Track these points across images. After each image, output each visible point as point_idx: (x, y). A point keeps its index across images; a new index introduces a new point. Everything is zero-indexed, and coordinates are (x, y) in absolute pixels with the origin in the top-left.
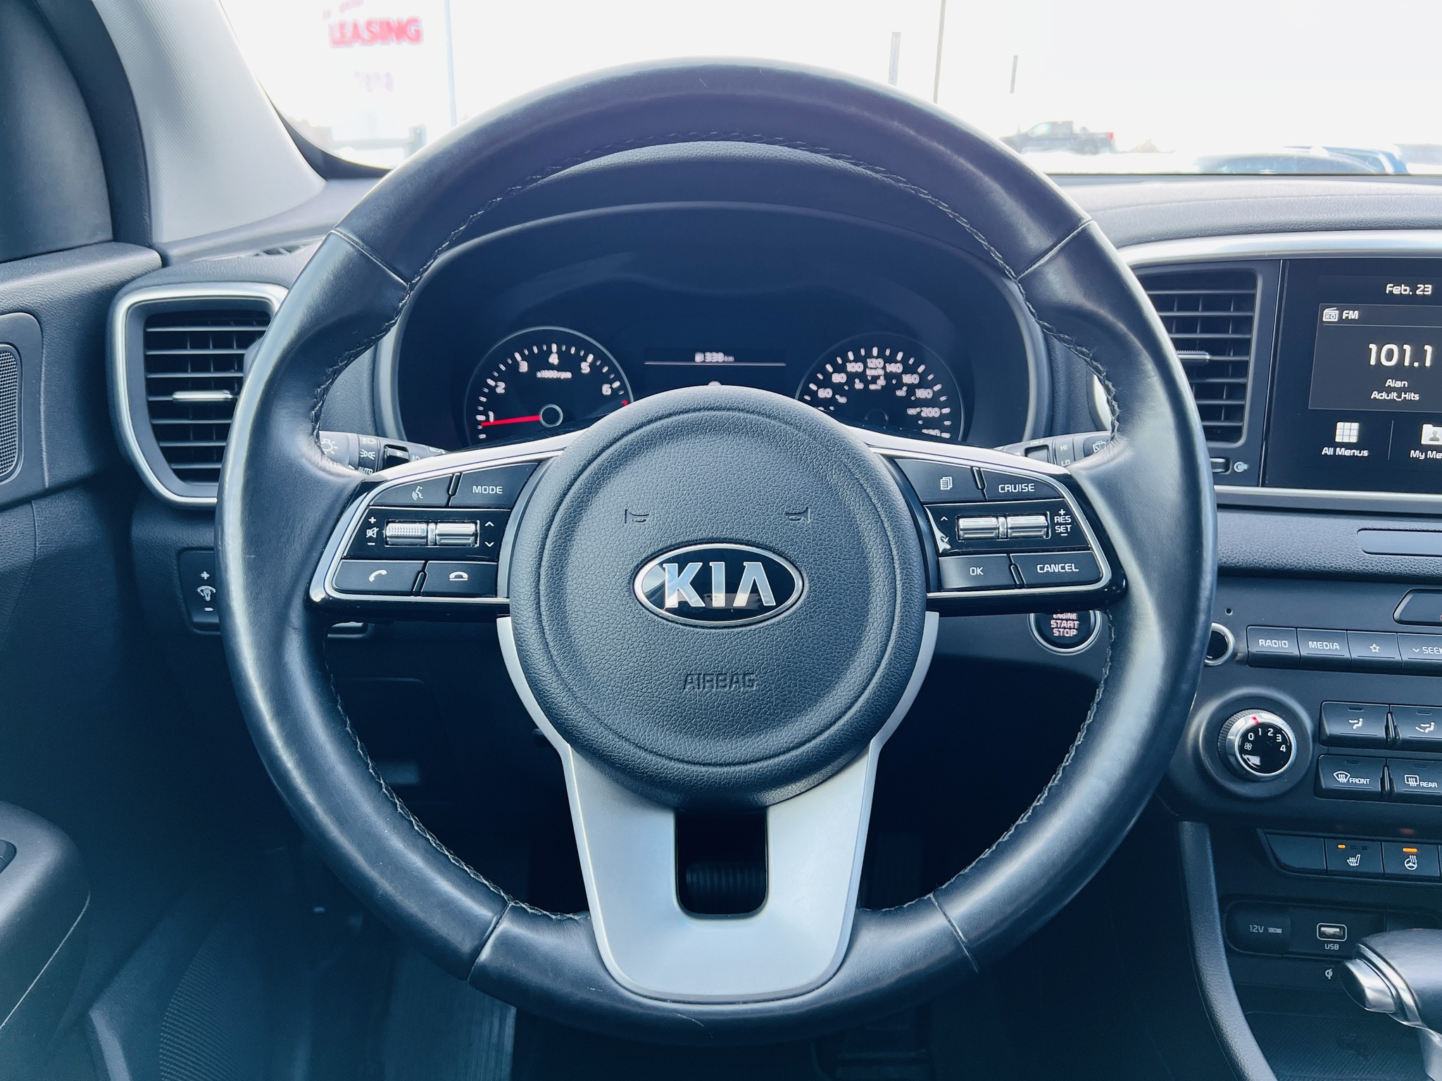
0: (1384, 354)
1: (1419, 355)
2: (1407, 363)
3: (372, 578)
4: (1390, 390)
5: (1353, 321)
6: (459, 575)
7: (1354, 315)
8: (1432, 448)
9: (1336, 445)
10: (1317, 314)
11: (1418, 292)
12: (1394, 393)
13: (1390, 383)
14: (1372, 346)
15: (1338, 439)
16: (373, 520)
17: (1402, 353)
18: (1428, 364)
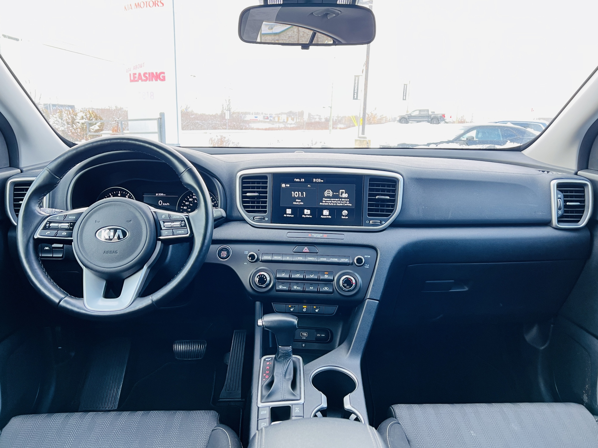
0: (295, 194)
1: (302, 194)
2: (300, 196)
3: (47, 233)
4: (297, 202)
5: (288, 187)
6: (64, 233)
7: (288, 185)
8: (307, 215)
9: (287, 214)
10: (280, 186)
11: (301, 181)
12: (298, 203)
13: (297, 200)
14: (293, 192)
15: (287, 213)
16: (48, 223)
17: (299, 194)
18: (304, 196)
